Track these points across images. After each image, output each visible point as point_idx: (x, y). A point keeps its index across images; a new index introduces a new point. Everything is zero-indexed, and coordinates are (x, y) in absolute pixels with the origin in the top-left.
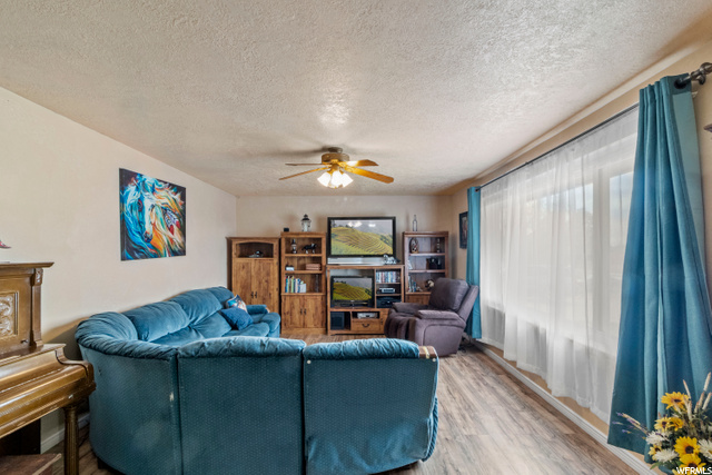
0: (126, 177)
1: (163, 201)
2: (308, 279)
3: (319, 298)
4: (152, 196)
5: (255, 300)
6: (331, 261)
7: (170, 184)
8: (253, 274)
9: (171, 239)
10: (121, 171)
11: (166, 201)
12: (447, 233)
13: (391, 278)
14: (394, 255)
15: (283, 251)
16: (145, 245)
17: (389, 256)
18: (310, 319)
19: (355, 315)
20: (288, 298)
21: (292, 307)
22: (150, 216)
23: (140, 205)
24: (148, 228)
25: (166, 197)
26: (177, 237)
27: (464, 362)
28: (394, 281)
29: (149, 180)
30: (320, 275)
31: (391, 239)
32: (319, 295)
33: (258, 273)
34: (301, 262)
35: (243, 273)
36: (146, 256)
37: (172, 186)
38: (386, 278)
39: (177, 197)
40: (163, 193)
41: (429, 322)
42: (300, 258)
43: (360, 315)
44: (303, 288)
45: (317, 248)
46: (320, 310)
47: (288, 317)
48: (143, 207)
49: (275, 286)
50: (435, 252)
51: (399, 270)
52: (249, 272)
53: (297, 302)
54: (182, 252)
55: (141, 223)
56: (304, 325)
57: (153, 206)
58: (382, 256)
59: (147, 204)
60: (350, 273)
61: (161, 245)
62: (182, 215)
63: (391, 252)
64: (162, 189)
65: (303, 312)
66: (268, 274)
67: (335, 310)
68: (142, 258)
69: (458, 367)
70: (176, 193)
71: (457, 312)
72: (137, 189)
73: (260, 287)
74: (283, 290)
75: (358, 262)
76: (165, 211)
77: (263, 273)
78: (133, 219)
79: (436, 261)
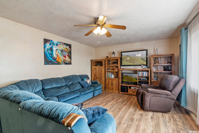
0: (46, 41)
1: (61, 48)
2: (115, 73)
3: (117, 80)
4: (56, 46)
5: (98, 79)
6: (122, 67)
7: (64, 43)
8: (97, 71)
9: (65, 60)
10: (44, 39)
11: (63, 48)
12: (173, 55)
13: (145, 74)
14: (147, 65)
15: (106, 64)
16: (53, 61)
17: (144, 65)
18: (114, 87)
19: (130, 87)
20: (107, 79)
21: (109, 83)
22: (56, 53)
23: (51, 49)
24: (55, 56)
25: (63, 47)
26: (67, 59)
27: (173, 118)
28: (146, 75)
29: (55, 42)
30: (118, 72)
31: (146, 59)
32: (117, 79)
33: (99, 71)
34: (113, 68)
35: (94, 71)
36: (54, 64)
37: (65, 44)
38: (143, 74)
39: (68, 47)
40: (61, 46)
41: (152, 95)
42: (112, 66)
43: (132, 88)
44: (113, 76)
45: (117, 63)
46: (118, 84)
47: (108, 86)
48: (53, 50)
49: (103, 75)
50: (168, 63)
51: (148, 71)
52: (96, 71)
53: (110, 81)
54: (70, 63)
55: (52, 54)
56: (112, 89)
57: (57, 50)
58: (141, 65)
59: (54, 49)
60: (129, 72)
61: (60, 61)
62: (70, 52)
63: (145, 64)
64: (61, 45)
65: (112, 85)
66: (101, 71)
67: (122, 85)
68: (52, 64)
69: (167, 120)
70: (67, 46)
71: (171, 91)
72: (50, 44)
73: (99, 75)
74: (106, 77)
75: (132, 67)
76: (62, 51)
77: (100, 71)
78: (48, 53)
79: (168, 67)
